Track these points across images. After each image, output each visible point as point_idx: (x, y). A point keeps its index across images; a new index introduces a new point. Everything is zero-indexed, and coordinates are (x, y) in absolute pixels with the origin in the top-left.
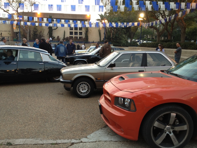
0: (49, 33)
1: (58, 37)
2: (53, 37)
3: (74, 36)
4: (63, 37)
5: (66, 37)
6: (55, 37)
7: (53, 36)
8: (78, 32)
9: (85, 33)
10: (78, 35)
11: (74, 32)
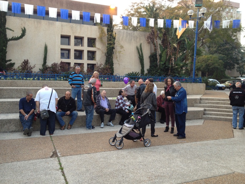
1: (26, 63)
3: (72, 61)
4: (42, 63)
5: (49, 64)
7: (10, 60)
8: (84, 51)
9: (105, 54)
10: (83, 59)
11: (74, 50)
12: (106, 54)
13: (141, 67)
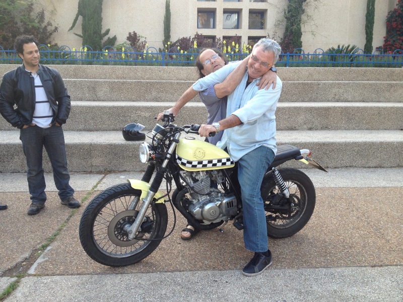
0: (84, 17)
1: (133, 38)
2: (106, 38)
3: (219, 31)
4: (161, 37)
6: (115, 38)
8: (243, 10)
9: (285, 13)
10: (241, 28)
11: (222, 10)
12: (287, 12)
13: (366, 39)
